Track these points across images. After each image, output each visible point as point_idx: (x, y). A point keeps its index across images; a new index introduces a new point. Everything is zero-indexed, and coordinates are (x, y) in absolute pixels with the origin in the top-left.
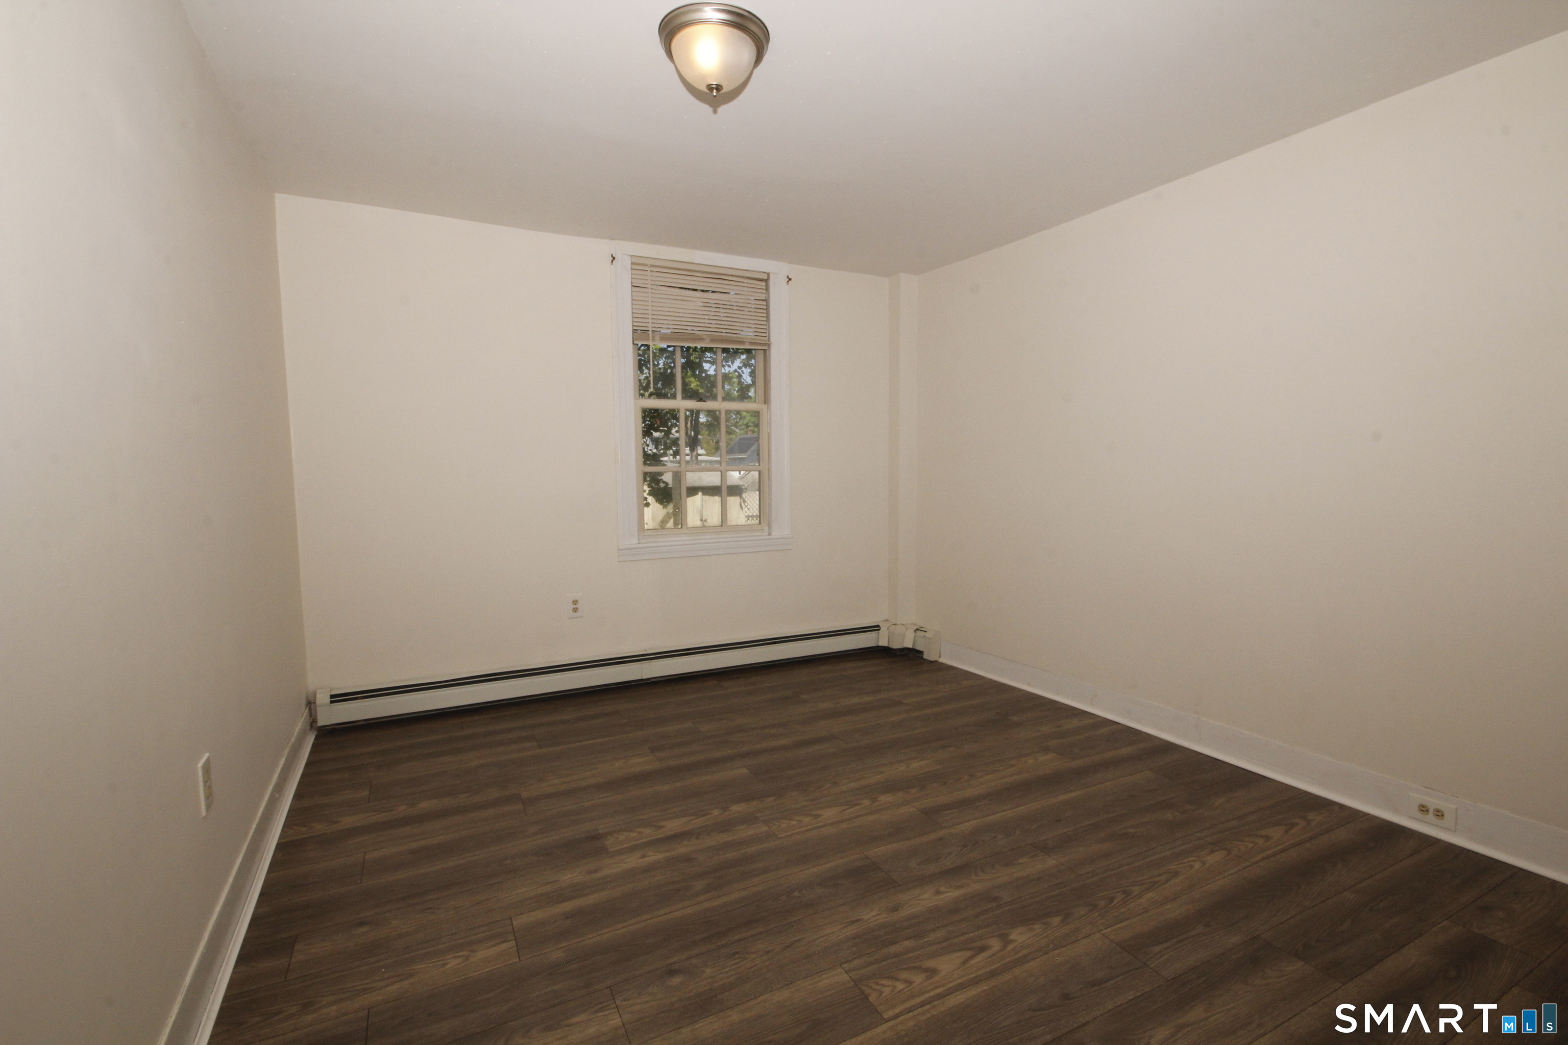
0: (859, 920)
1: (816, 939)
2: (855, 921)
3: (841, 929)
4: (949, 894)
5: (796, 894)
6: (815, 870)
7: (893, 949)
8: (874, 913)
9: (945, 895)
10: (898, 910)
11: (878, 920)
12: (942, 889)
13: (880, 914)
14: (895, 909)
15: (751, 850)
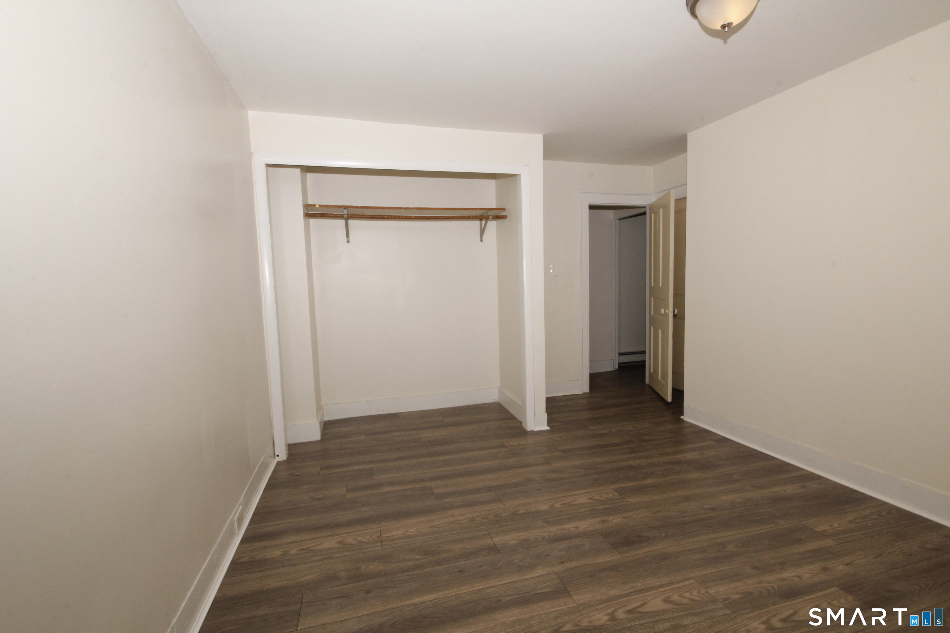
0: (624, 518)
1: (645, 513)
2: (626, 518)
3: (632, 516)
4: (570, 526)
5: (663, 535)
6: (655, 548)
7: (607, 506)
8: (616, 520)
9: (573, 526)
10: (602, 521)
11: (613, 518)
12: (573, 529)
13: (613, 520)
14: (603, 522)
15: (710, 570)
